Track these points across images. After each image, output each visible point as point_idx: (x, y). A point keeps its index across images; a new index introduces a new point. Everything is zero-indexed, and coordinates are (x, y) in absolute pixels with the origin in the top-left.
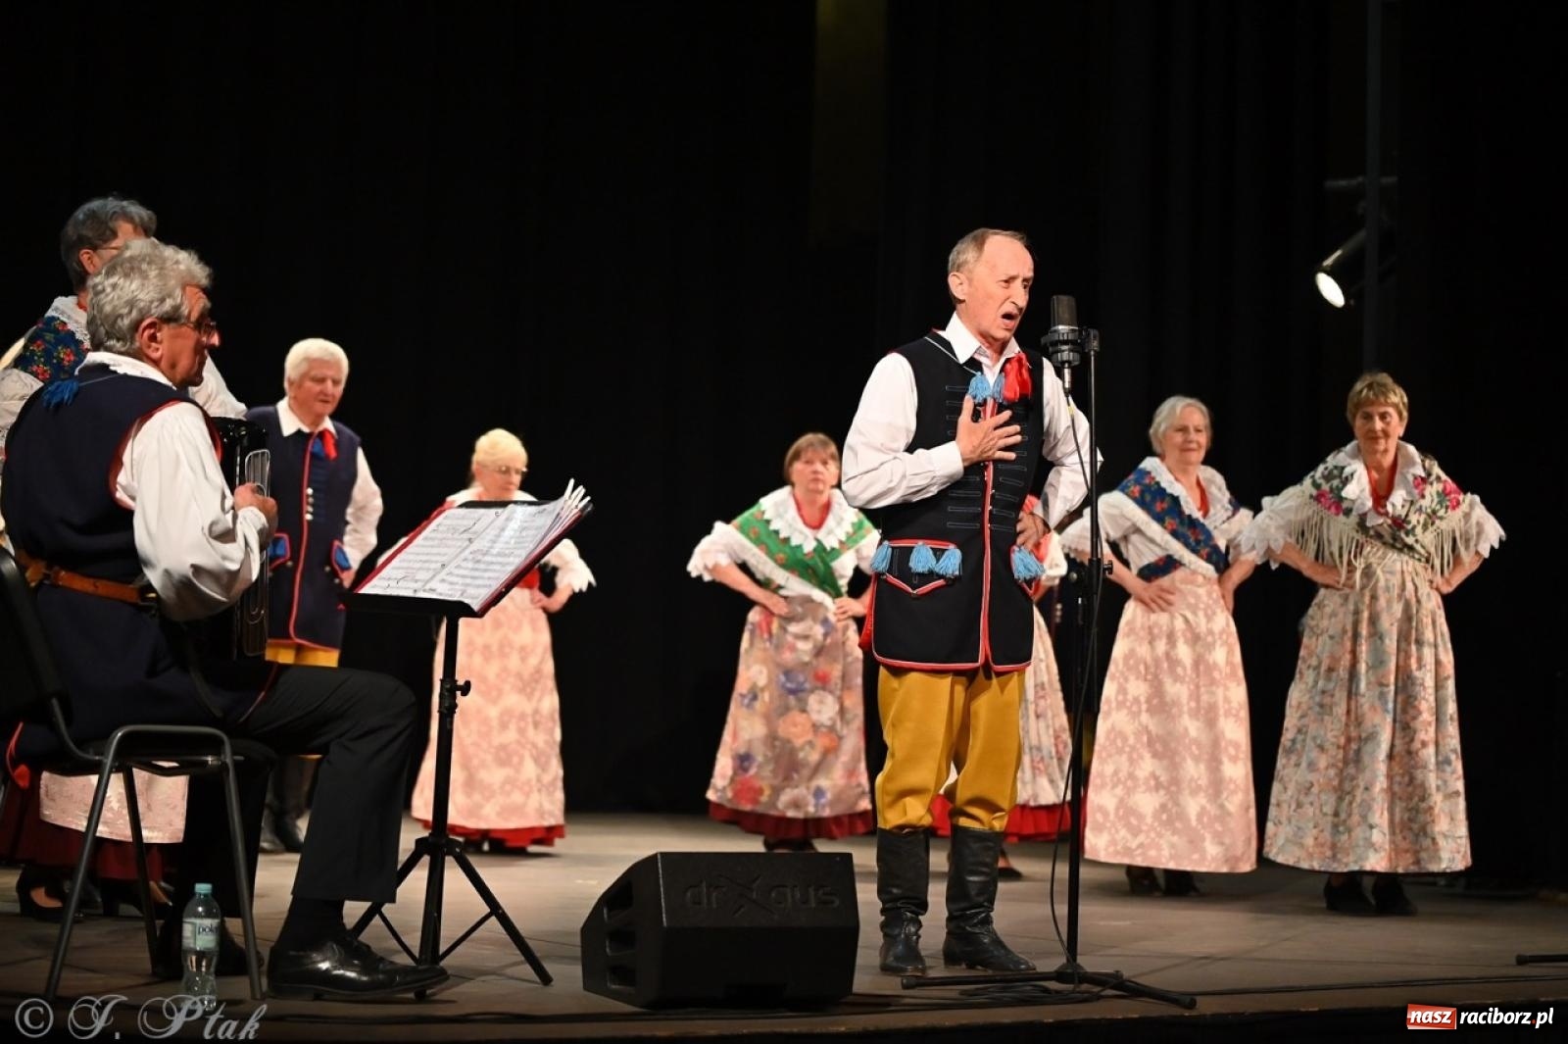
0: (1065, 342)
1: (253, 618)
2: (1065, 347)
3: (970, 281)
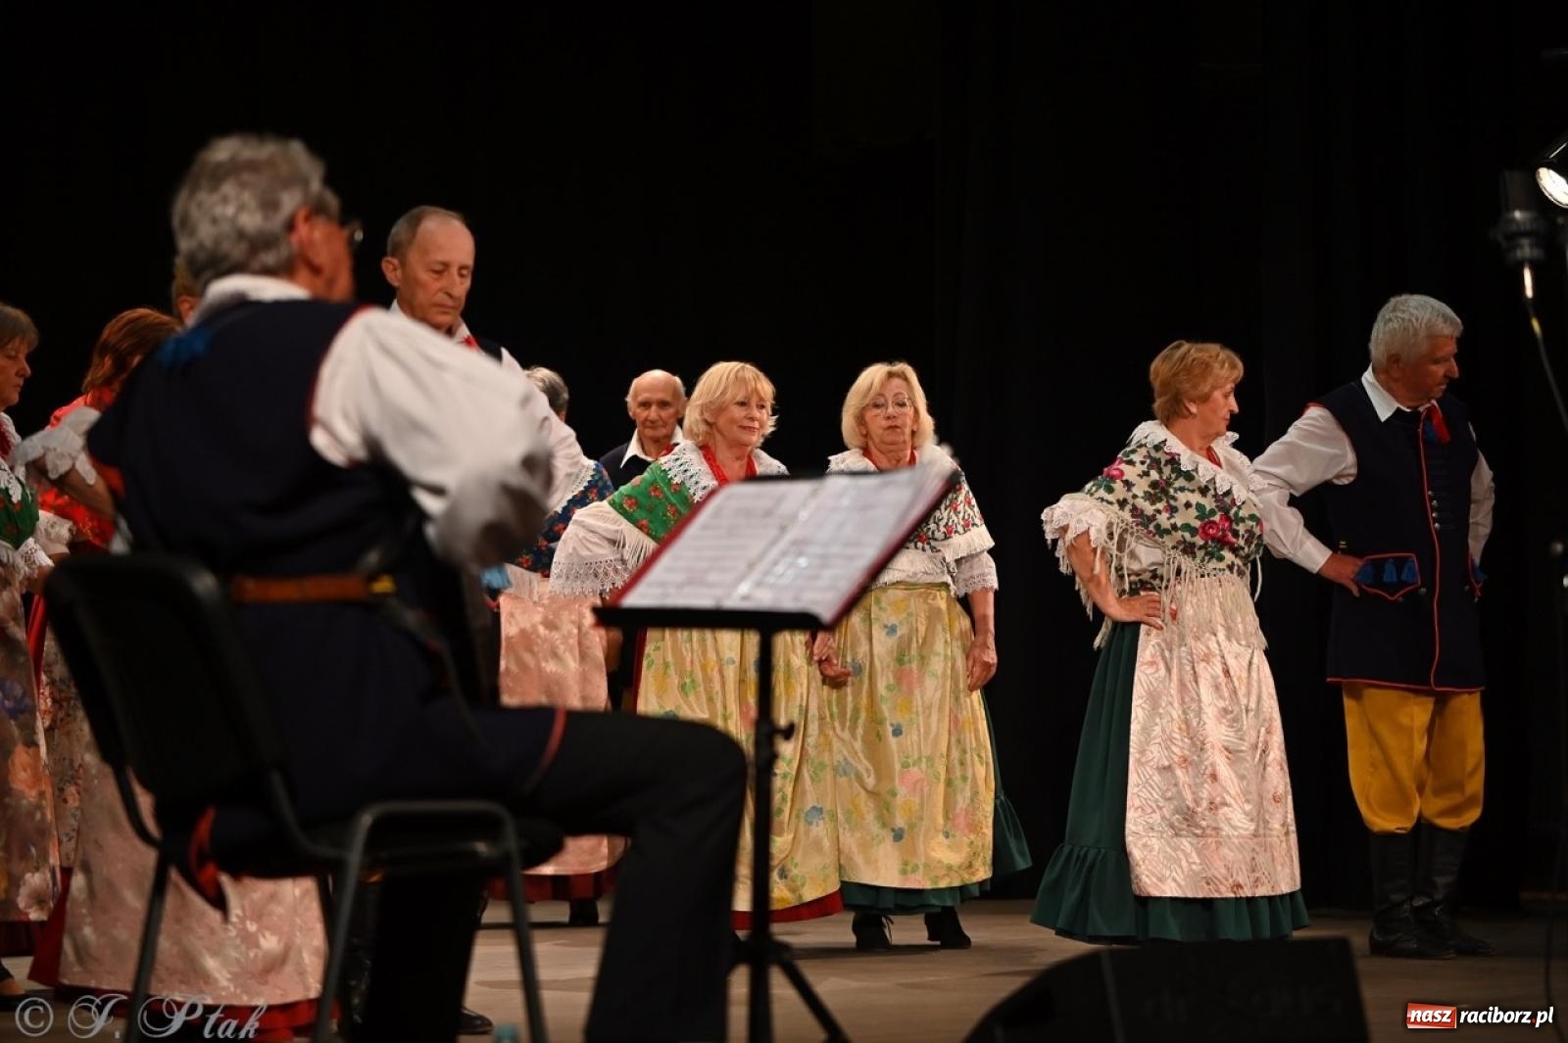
3: (403, 264)
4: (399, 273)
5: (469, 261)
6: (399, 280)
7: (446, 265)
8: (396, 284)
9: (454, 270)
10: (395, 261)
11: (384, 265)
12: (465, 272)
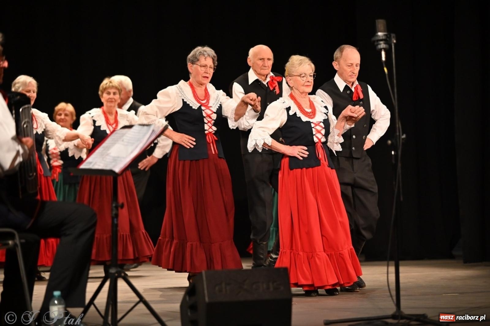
0: (382, 40)
1: (30, 177)
2: (382, 42)
3: (339, 64)
4: (338, 66)
5: (359, 62)
6: (338, 68)
7: (352, 64)
8: (337, 69)
9: (355, 65)
10: (336, 63)
11: (333, 64)
12: (358, 65)
